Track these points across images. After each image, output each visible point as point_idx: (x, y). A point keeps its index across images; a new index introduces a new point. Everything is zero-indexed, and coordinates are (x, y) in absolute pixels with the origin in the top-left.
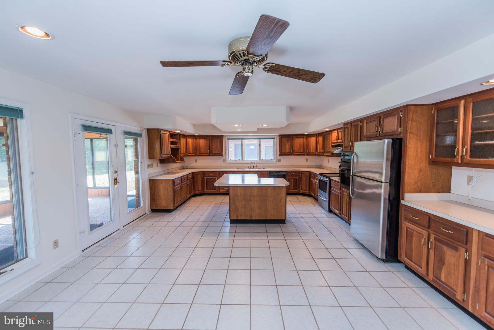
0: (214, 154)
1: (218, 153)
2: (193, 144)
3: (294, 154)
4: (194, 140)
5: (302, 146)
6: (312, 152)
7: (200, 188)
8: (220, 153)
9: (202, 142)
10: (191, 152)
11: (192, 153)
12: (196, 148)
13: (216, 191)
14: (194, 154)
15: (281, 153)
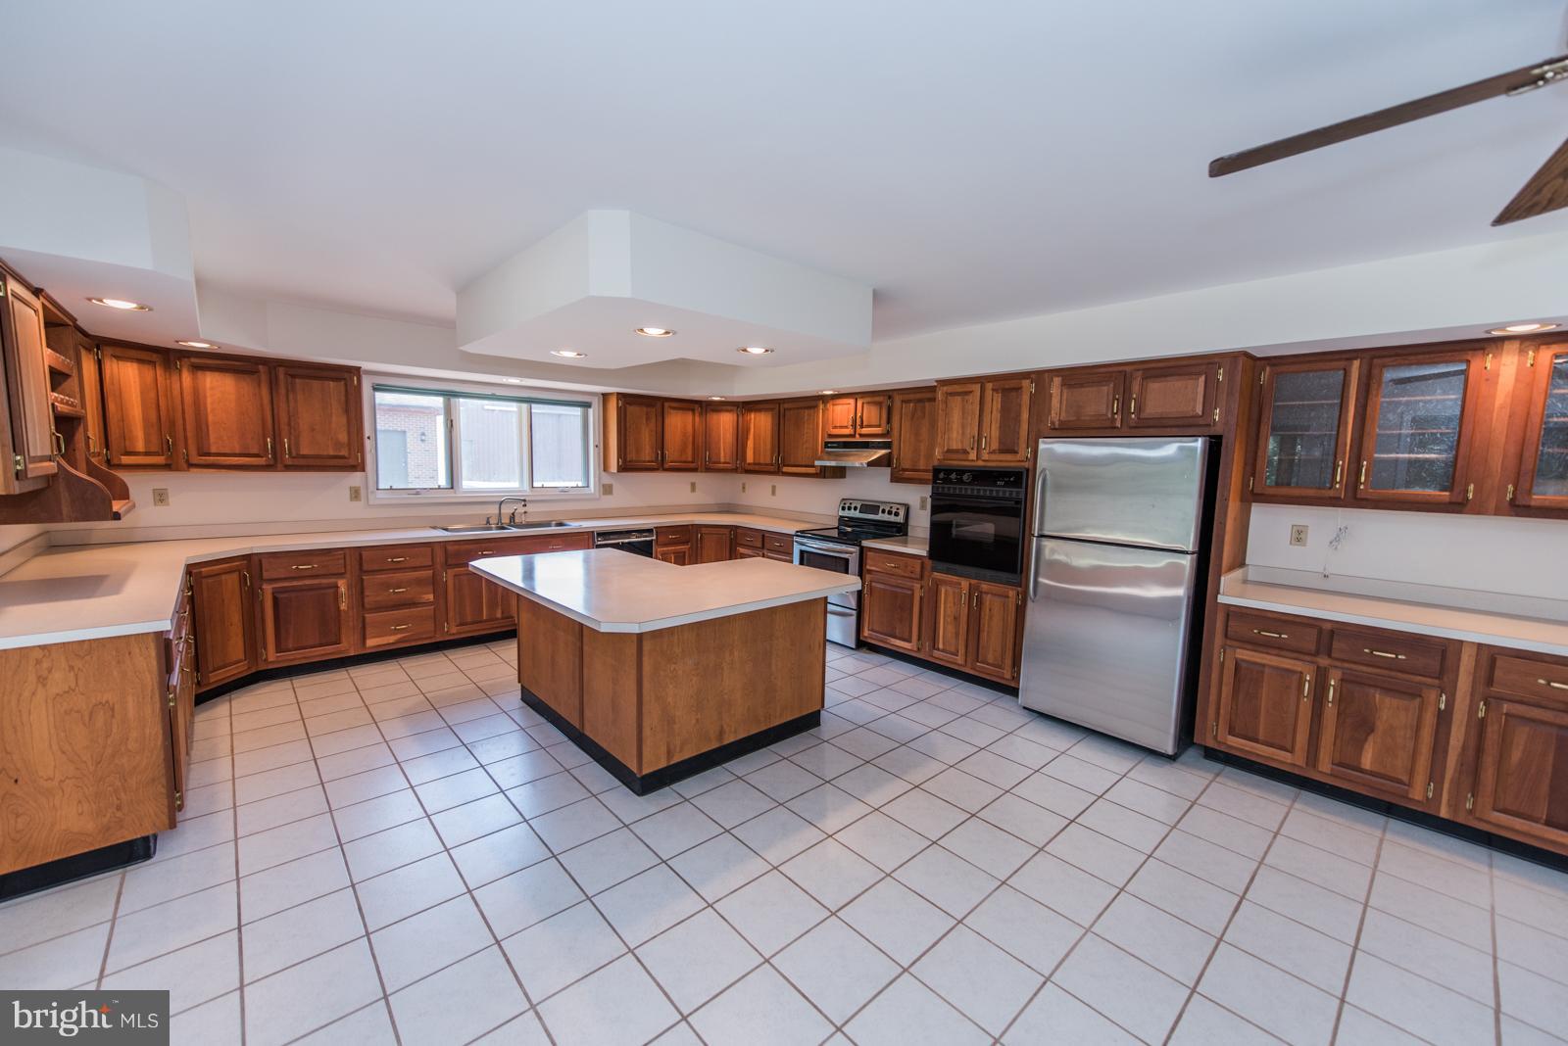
0: (302, 462)
1: (332, 453)
2: (152, 395)
3: (666, 466)
4: (160, 371)
5: (691, 438)
6: (722, 460)
7: (236, 647)
8: (346, 454)
9: (219, 391)
10: (140, 446)
11: (147, 454)
12: (172, 423)
13: (344, 645)
14: (160, 460)
15: (625, 461)
